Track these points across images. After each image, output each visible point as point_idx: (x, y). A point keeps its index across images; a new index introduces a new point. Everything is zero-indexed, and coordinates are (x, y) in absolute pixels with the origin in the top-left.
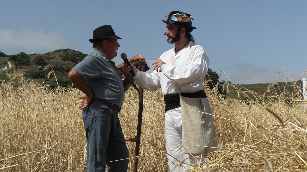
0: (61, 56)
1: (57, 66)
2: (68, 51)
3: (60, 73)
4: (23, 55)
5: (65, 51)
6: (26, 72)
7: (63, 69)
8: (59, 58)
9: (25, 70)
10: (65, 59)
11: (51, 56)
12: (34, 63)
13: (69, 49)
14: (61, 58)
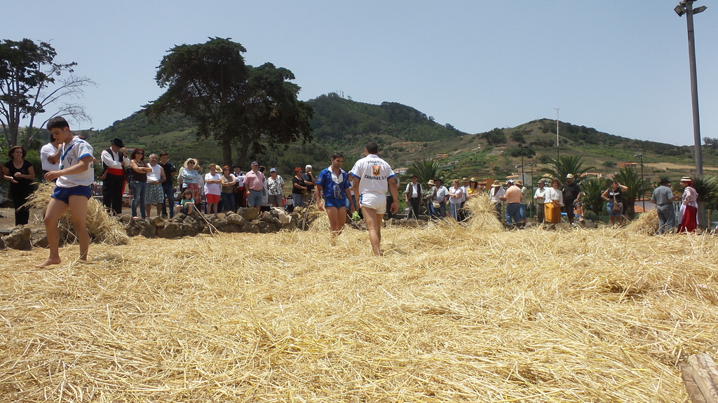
0: (540, 128)
1: (538, 140)
2: (544, 121)
3: (543, 148)
4: (497, 131)
5: (541, 121)
6: (505, 150)
7: (545, 143)
8: (538, 130)
9: (504, 148)
10: (545, 131)
11: (528, 129)
12: (511, 139)
13: (545, 119)
14: (541, 131)
